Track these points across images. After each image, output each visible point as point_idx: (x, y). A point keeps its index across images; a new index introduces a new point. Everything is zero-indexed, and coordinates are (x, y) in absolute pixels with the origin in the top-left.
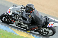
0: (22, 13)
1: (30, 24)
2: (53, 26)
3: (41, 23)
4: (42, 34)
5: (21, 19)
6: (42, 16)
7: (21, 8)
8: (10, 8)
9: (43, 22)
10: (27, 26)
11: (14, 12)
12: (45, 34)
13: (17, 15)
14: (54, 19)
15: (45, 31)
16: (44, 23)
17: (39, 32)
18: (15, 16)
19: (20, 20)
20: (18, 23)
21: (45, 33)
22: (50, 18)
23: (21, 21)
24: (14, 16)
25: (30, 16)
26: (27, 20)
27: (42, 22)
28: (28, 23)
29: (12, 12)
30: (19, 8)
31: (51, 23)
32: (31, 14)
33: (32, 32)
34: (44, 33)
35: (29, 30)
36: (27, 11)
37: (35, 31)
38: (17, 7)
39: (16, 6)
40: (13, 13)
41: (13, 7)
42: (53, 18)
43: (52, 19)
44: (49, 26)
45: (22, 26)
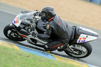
0: (37, 23)
1: (49, 38)
2: (86, 40)
5: (36, 32)
8: (17, 16)
10: (46, 43)
12: (76, 54)
13: (29, 25)
14: (87, 30)
15: (76, 50)
17: (67, 52)
20: (31, 39)
22: (81, 28)
24: (24, 28)
27: (68, 35)
29: (20, 22)
30: (32, 15)
31: (82, 36)
32: (50, 23)
33: (54, 52)
34: (73, 53)
38: (28, 14)
40: (22, 23)
41: (22, 14)
42: (86, 28)
43: (84, 29)
44: (79, 41)
45: (37, 43)
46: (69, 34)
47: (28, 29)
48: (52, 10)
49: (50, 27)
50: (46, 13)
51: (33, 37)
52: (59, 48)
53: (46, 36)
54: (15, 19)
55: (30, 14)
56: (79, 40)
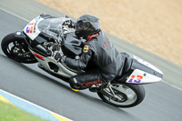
2: (142, 81)
4: (107, 98)
5: (61, 52)
6: (117, 53)
8: (34, 21)
9: (117, 69)
12: (117, 100)
14: (145, 63)
15: (118, 93)
18: (45, 44)
20: (50, 63)
21: (116, 96)
22: (135, 57)
23: (61, 58)
24: (42, 44)
26: (77, 57)
27: (115, 68)
28: (79, 67)
29: (38, 32)
30: (58, 23)
31: (137, 72)
34: (113, 98)
36: (79, 35)
37: (92, 90)
38: (52, 20)
39: (51, 17)
40: (41, 35)
41: (42, 19)
43: (140, 61)
44: (131, 80)
45: (59, 73)
49: (90, 50)
51: (55, 62)
52: (94, 86)
56: (130, 77)
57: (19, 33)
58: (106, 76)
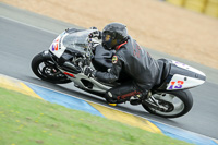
0: (94, 52)
1: (117, 81)
2: (184, 86)
3: (148, 79)
4: (153, 110)
5: (92, 67)
7: (91, 36)
8: (59, 38)
10: (109, 88)
11: (70, 47)
12: (163, 110)
13: (80, 55)
14: (185, 67)
15: (163, 103)
16: (157, 77)
17: (146, 106)
18: (74, 60)
19: (88, 72)
20: (82, 80)
21: (161, 107)
22: (174, 62)
23: (91, 72)
24: (71, 60)
25: (115, 59)
28: (110, 80)
29: (64, 48)
30: (85, 36)
31: (176, 78)
33: (122, 105)
34: (158, 109)
35: (113, 99)
38: (79, 34)
39: (76, 31)
40: (66, 51)
41: (67, 34)
42: (184, 63)
43: (180, 65)
45: (94, 89)
46: (154, 75)
47: (78, 62)
48: (123, 29)
49: (119, 60)
50: (111, 34)
51: (86, 78)
52: (132, 98)
53: (112, 77)
54: (55, 44)
55: (83, 35)
57: (46, 52)
58: (142, 86)
